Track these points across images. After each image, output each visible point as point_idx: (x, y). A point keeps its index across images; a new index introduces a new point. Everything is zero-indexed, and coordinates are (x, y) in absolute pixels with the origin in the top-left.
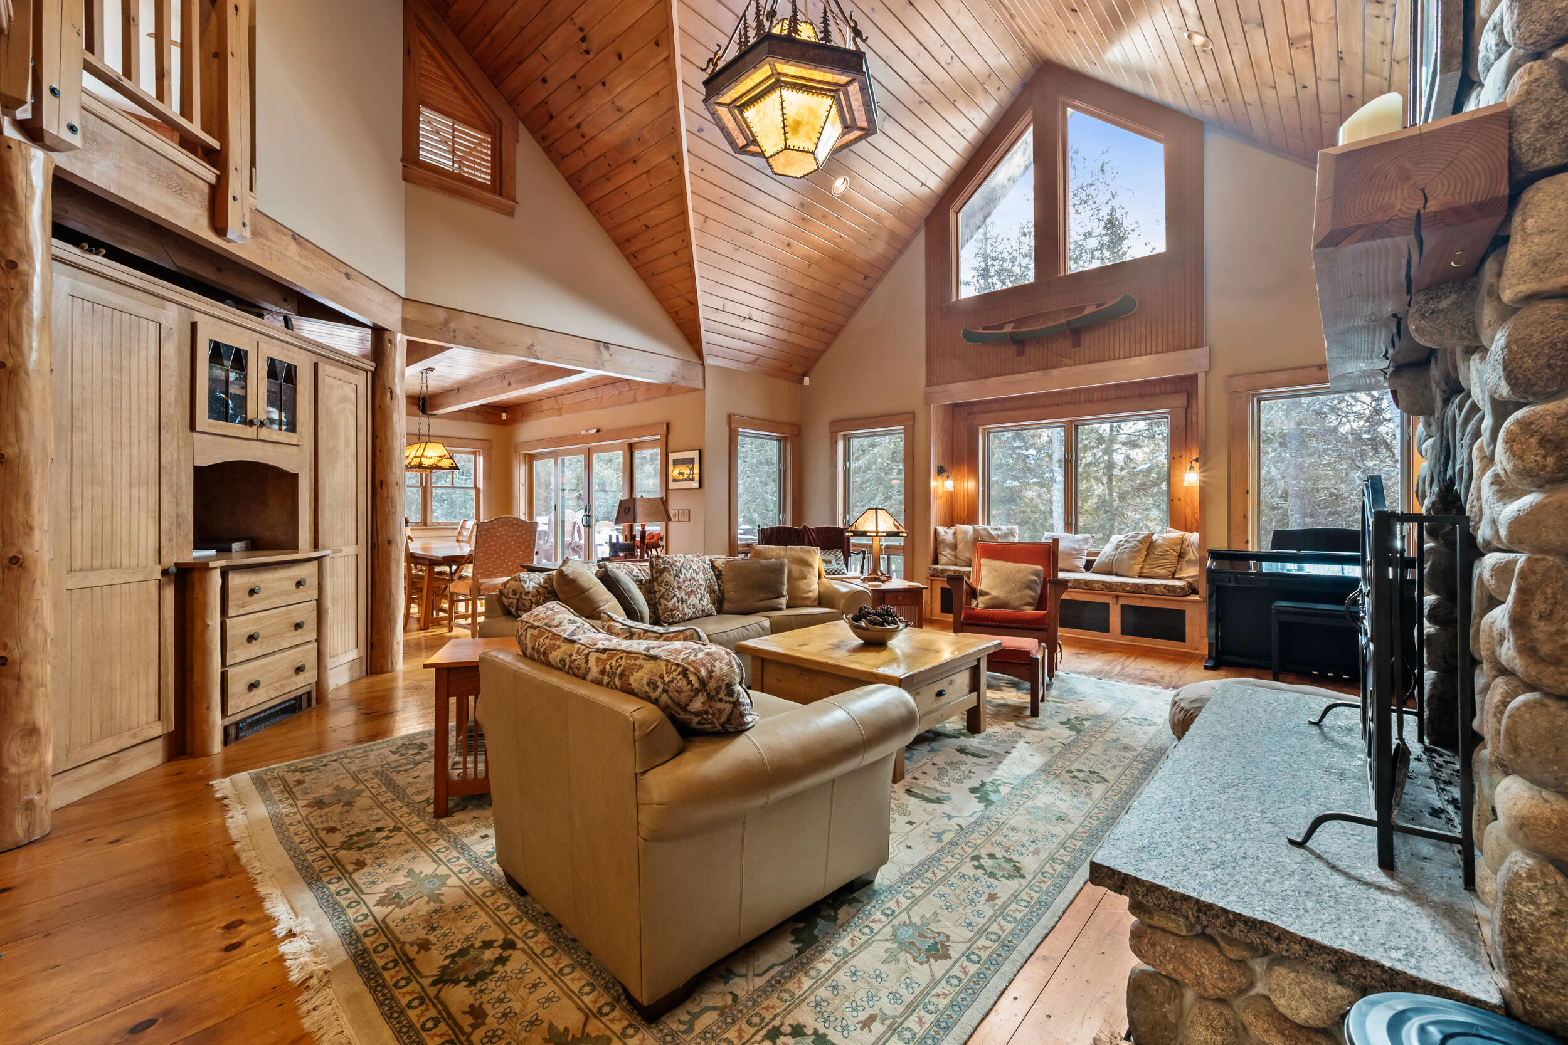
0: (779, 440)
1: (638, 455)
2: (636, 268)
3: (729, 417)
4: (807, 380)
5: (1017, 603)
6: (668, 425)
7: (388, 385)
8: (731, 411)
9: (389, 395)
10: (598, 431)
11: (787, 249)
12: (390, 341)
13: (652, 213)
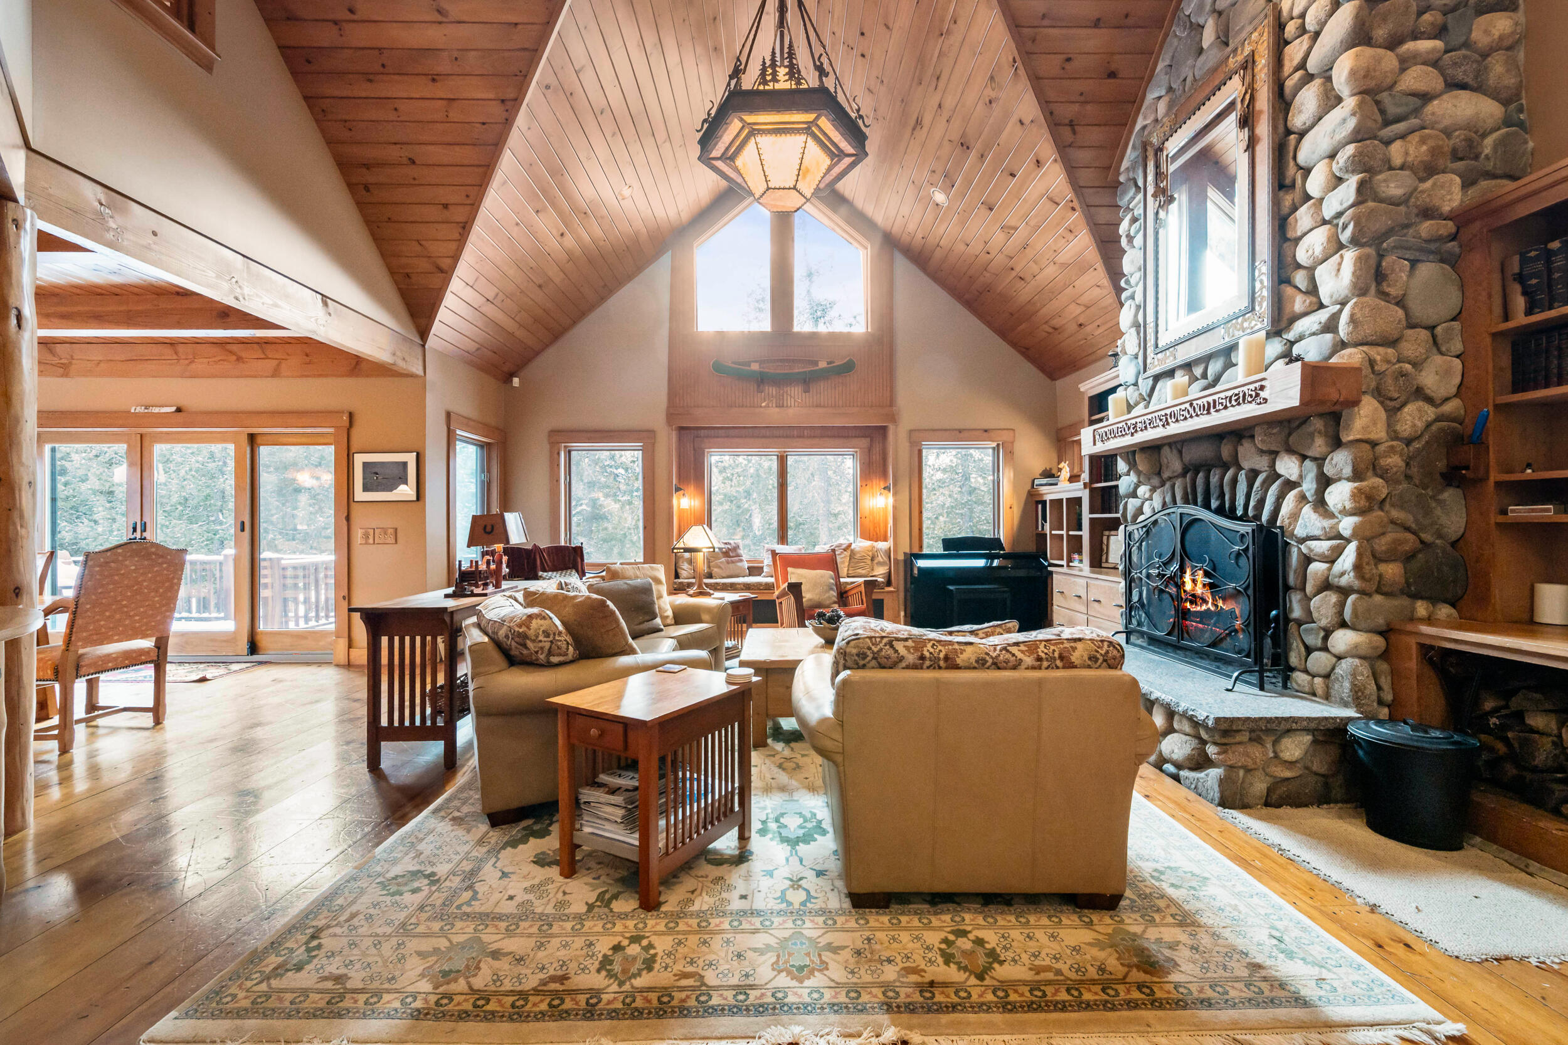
0: (481, 446)
1: (264, 451)
2: (361, 205)
3: (448, 415)
4: (516, 381)
5: (828, 602)
6: (351, 415)
7: (13, 302)
8: (451, 408)
9: (14, 321)
10: (179, 410)
11: (559, 238)
12: (15, 221)
13: (431, 148)
